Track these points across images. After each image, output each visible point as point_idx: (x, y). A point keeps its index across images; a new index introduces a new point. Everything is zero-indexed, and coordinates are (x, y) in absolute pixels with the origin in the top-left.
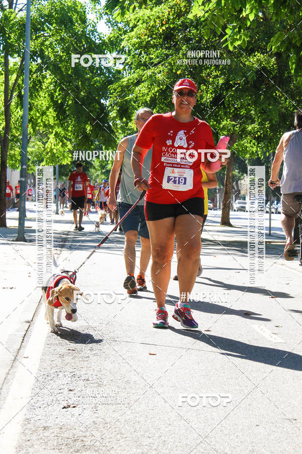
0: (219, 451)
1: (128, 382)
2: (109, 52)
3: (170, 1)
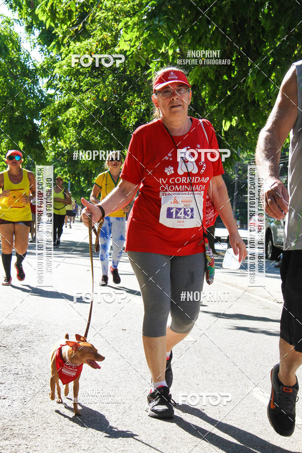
2: (41, 78)
3: (98, 35)
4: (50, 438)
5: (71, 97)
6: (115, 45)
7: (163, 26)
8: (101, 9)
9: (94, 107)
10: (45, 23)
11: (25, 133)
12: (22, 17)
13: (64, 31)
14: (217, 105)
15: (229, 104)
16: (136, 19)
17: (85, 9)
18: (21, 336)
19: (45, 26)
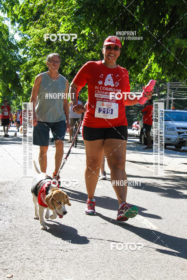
2: (20, 49)
3: (50, 25)
5: (36, 59)
8: (51, 12)
11: (12, 79)
12: (9, 17)
16: (69, 16)
18: (10, 187)
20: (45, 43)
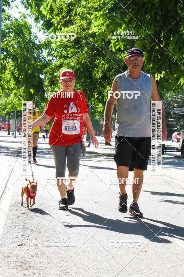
0: (105, 269)
1: (54, 231)
2: (44, 50)
3: (78, 22)
4: (53, 269)
5: (62, 61)
6: (88, 29)
7: (118, 17)
8: (80, 7)
9: (77, 67)
10: (46, 16)
11: (34, 83)
12: (32, 13)
13: (58, 21)
14: (152, 64)
15: (159, 64)
16: (101, 13)
17: (71, 7)
19: (46, 18)
20: (73, 42)
